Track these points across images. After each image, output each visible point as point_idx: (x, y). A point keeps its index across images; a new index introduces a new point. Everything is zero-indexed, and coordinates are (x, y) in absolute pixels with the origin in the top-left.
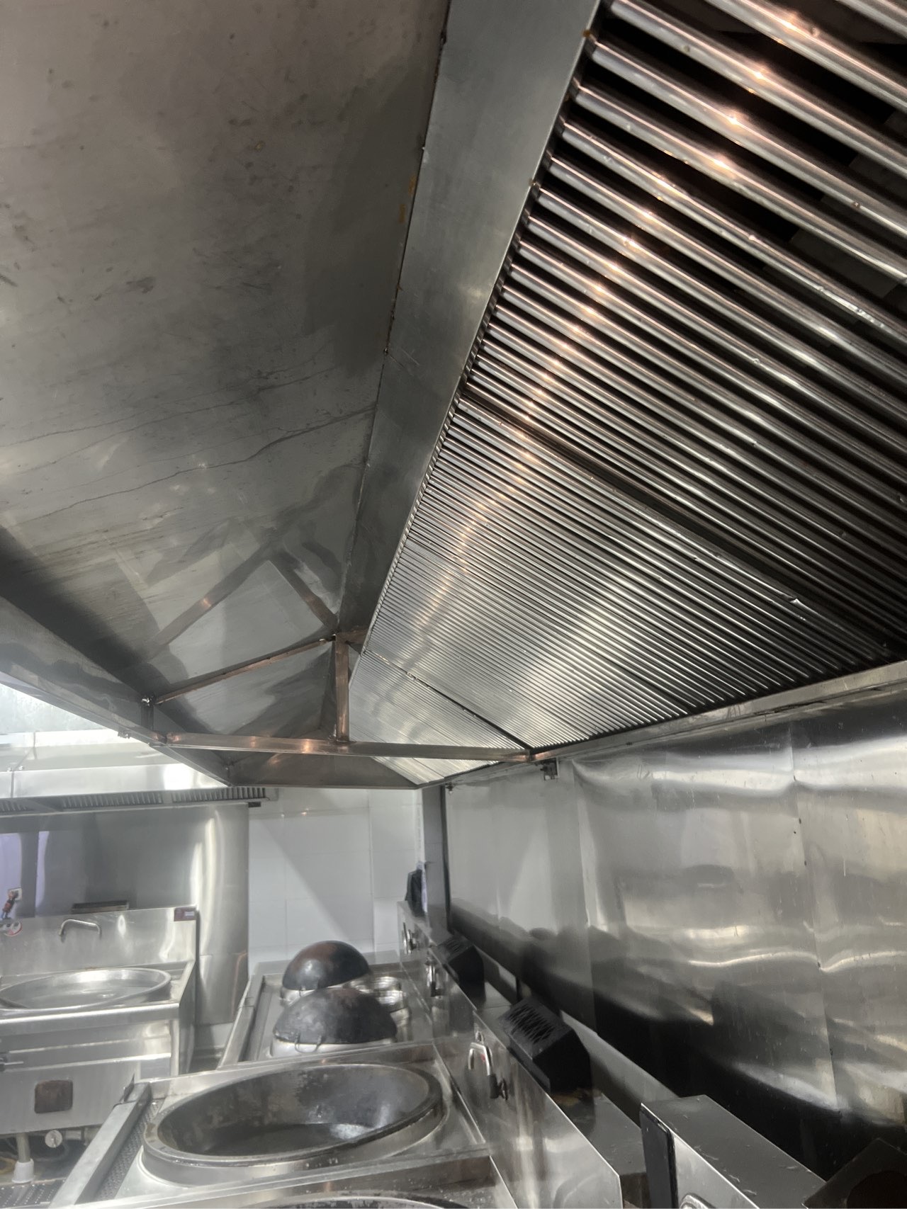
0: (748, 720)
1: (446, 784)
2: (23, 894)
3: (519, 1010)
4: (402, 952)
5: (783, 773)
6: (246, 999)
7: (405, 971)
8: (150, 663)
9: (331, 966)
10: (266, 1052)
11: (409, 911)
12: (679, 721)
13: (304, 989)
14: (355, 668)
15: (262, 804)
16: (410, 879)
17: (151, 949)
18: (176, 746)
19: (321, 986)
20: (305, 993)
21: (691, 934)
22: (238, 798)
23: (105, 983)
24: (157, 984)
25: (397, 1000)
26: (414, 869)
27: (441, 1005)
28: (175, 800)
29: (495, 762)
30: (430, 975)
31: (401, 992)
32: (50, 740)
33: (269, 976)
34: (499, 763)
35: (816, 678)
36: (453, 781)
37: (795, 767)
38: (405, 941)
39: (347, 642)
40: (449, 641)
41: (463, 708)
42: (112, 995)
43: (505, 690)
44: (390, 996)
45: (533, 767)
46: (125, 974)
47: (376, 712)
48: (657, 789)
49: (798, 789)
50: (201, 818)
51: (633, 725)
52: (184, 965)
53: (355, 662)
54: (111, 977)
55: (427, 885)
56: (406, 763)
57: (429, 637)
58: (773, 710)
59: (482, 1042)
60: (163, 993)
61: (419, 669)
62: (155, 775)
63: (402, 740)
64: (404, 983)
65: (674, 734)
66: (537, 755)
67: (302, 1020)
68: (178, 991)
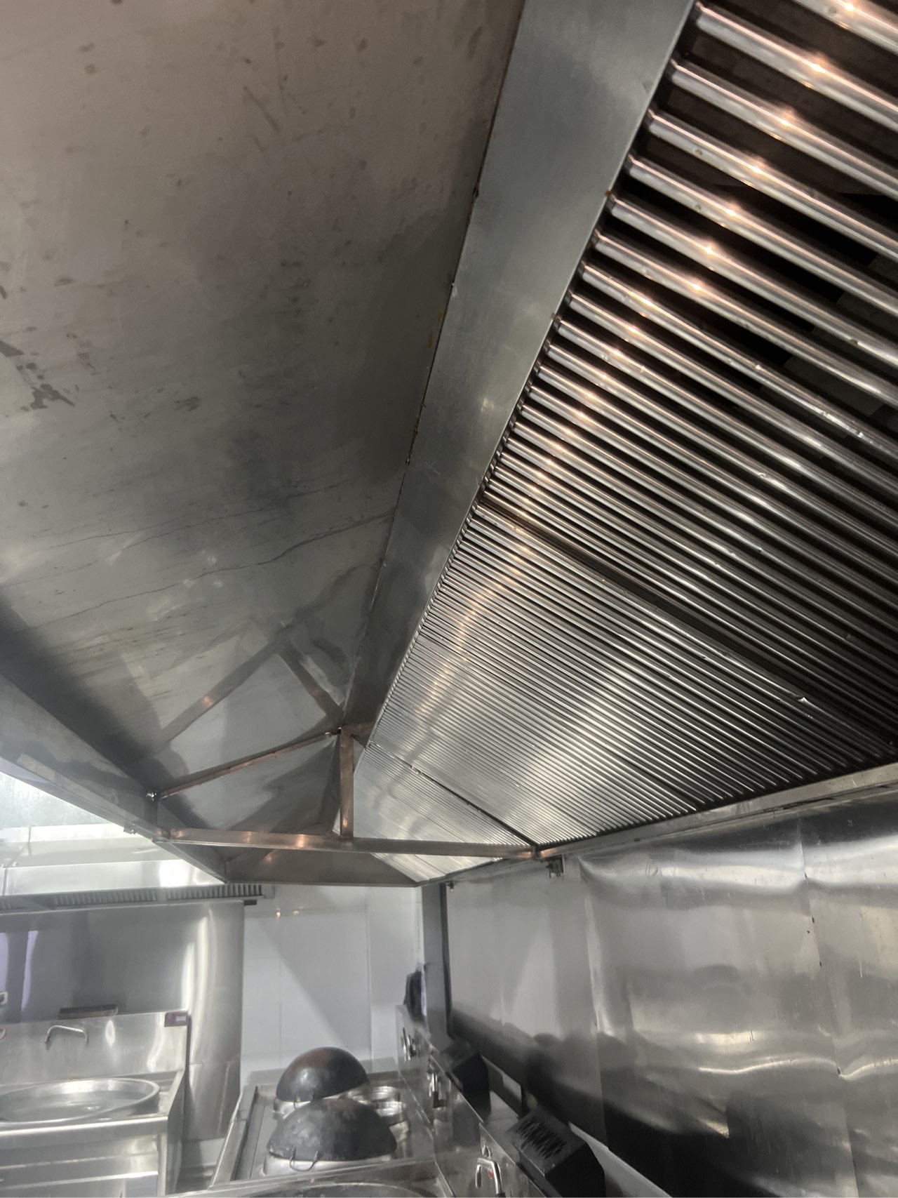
0: (756, 816)
1: (448, 882)
2: (9, 998)
3: (529, 1122)
4: (401, 1060)
5: (793, 870)
6: (239, 1112)
7: (404, 1079)
8: (155, 757)
9: (327, 1075)
10: (260, 1169)
11: (408, 1016)
12: (689, 817)
13: (298, 1100)
14: (360, 761)
15: (258, 902)
16: (409, 981)
17: (139, 1058)
18: (179, 842)
19: (317, 1097)
20: (301, 1104)
21: (700, 1038)
22: (234, 896)
23: (90, 1094)
24: (144, 1095)
25: (396, 1113)
26: (413, 971)
27: (443, 1117)
28: (170, 897)
29: (499, 859)
30: (432, 1084)
31: (401, 1103)
32: (45, 835)
33: (261, 1086)
34: (504, 860)
35: (824, 776)
36: (454, 878)
37: (806, 864)
38: (405, 1047)
39: (353, 736)
40: (456, 734)
41: (468, 803)
42: (98, 1107)
43: (512, 785)
44: (390, 1107)
45: (538, 864)
46: (112, 1084)
47: (377, 805)
48: (666, 887)
49: (809, 887)
50: (194, 916)
51: (641, 821)
52: (173, 1074)
53: (359, 755)
54: (97, 1088)
55: (427, 988)
56: (406, 860)
57: (434, 729)
58: (782, 806)
59: (490, 1157)
60: (151, 1106)
61: (423, 762)
62: (150, 871)
63: (402, 835)
64: (403, 1092)
65: (683, 830)
66: (543, 852)
67: (297, 1135)
68: (166, 1104)
